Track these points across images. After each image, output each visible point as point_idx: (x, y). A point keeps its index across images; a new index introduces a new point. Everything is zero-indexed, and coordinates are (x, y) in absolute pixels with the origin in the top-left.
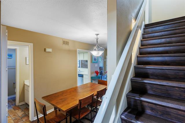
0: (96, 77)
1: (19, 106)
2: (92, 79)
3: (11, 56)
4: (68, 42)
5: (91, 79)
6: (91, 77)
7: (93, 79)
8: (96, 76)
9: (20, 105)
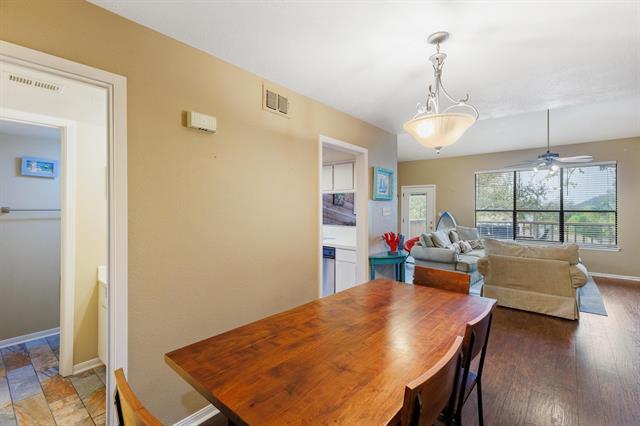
0: (386, 256)
1: (71, 376)
2: (374, 263)
3: (52, 168)
4: (286, 100)
5: (370, 265)
6: (370, 259)
7: (377, 266)
8: (389, 253)
9: (76, 373)
